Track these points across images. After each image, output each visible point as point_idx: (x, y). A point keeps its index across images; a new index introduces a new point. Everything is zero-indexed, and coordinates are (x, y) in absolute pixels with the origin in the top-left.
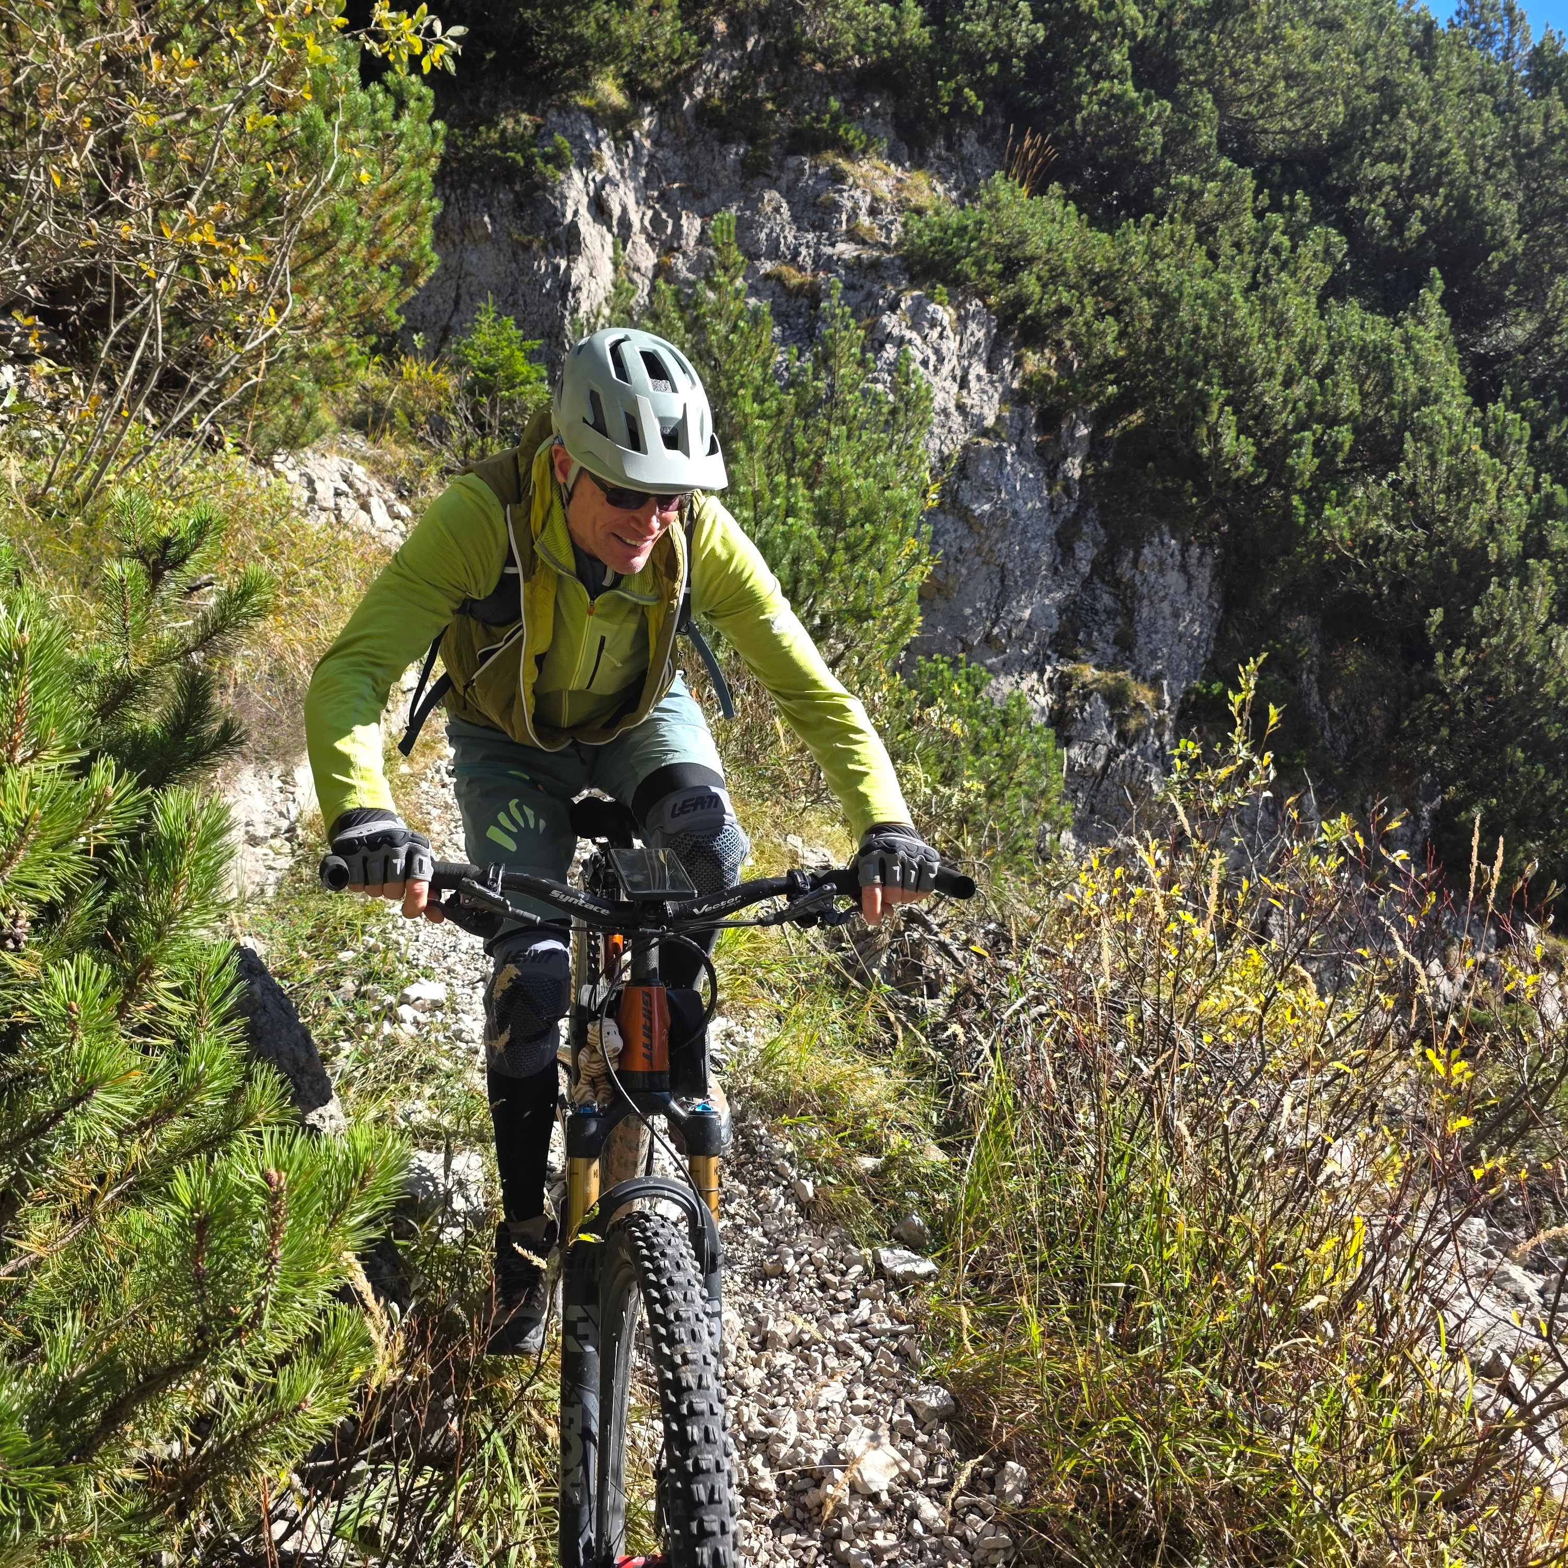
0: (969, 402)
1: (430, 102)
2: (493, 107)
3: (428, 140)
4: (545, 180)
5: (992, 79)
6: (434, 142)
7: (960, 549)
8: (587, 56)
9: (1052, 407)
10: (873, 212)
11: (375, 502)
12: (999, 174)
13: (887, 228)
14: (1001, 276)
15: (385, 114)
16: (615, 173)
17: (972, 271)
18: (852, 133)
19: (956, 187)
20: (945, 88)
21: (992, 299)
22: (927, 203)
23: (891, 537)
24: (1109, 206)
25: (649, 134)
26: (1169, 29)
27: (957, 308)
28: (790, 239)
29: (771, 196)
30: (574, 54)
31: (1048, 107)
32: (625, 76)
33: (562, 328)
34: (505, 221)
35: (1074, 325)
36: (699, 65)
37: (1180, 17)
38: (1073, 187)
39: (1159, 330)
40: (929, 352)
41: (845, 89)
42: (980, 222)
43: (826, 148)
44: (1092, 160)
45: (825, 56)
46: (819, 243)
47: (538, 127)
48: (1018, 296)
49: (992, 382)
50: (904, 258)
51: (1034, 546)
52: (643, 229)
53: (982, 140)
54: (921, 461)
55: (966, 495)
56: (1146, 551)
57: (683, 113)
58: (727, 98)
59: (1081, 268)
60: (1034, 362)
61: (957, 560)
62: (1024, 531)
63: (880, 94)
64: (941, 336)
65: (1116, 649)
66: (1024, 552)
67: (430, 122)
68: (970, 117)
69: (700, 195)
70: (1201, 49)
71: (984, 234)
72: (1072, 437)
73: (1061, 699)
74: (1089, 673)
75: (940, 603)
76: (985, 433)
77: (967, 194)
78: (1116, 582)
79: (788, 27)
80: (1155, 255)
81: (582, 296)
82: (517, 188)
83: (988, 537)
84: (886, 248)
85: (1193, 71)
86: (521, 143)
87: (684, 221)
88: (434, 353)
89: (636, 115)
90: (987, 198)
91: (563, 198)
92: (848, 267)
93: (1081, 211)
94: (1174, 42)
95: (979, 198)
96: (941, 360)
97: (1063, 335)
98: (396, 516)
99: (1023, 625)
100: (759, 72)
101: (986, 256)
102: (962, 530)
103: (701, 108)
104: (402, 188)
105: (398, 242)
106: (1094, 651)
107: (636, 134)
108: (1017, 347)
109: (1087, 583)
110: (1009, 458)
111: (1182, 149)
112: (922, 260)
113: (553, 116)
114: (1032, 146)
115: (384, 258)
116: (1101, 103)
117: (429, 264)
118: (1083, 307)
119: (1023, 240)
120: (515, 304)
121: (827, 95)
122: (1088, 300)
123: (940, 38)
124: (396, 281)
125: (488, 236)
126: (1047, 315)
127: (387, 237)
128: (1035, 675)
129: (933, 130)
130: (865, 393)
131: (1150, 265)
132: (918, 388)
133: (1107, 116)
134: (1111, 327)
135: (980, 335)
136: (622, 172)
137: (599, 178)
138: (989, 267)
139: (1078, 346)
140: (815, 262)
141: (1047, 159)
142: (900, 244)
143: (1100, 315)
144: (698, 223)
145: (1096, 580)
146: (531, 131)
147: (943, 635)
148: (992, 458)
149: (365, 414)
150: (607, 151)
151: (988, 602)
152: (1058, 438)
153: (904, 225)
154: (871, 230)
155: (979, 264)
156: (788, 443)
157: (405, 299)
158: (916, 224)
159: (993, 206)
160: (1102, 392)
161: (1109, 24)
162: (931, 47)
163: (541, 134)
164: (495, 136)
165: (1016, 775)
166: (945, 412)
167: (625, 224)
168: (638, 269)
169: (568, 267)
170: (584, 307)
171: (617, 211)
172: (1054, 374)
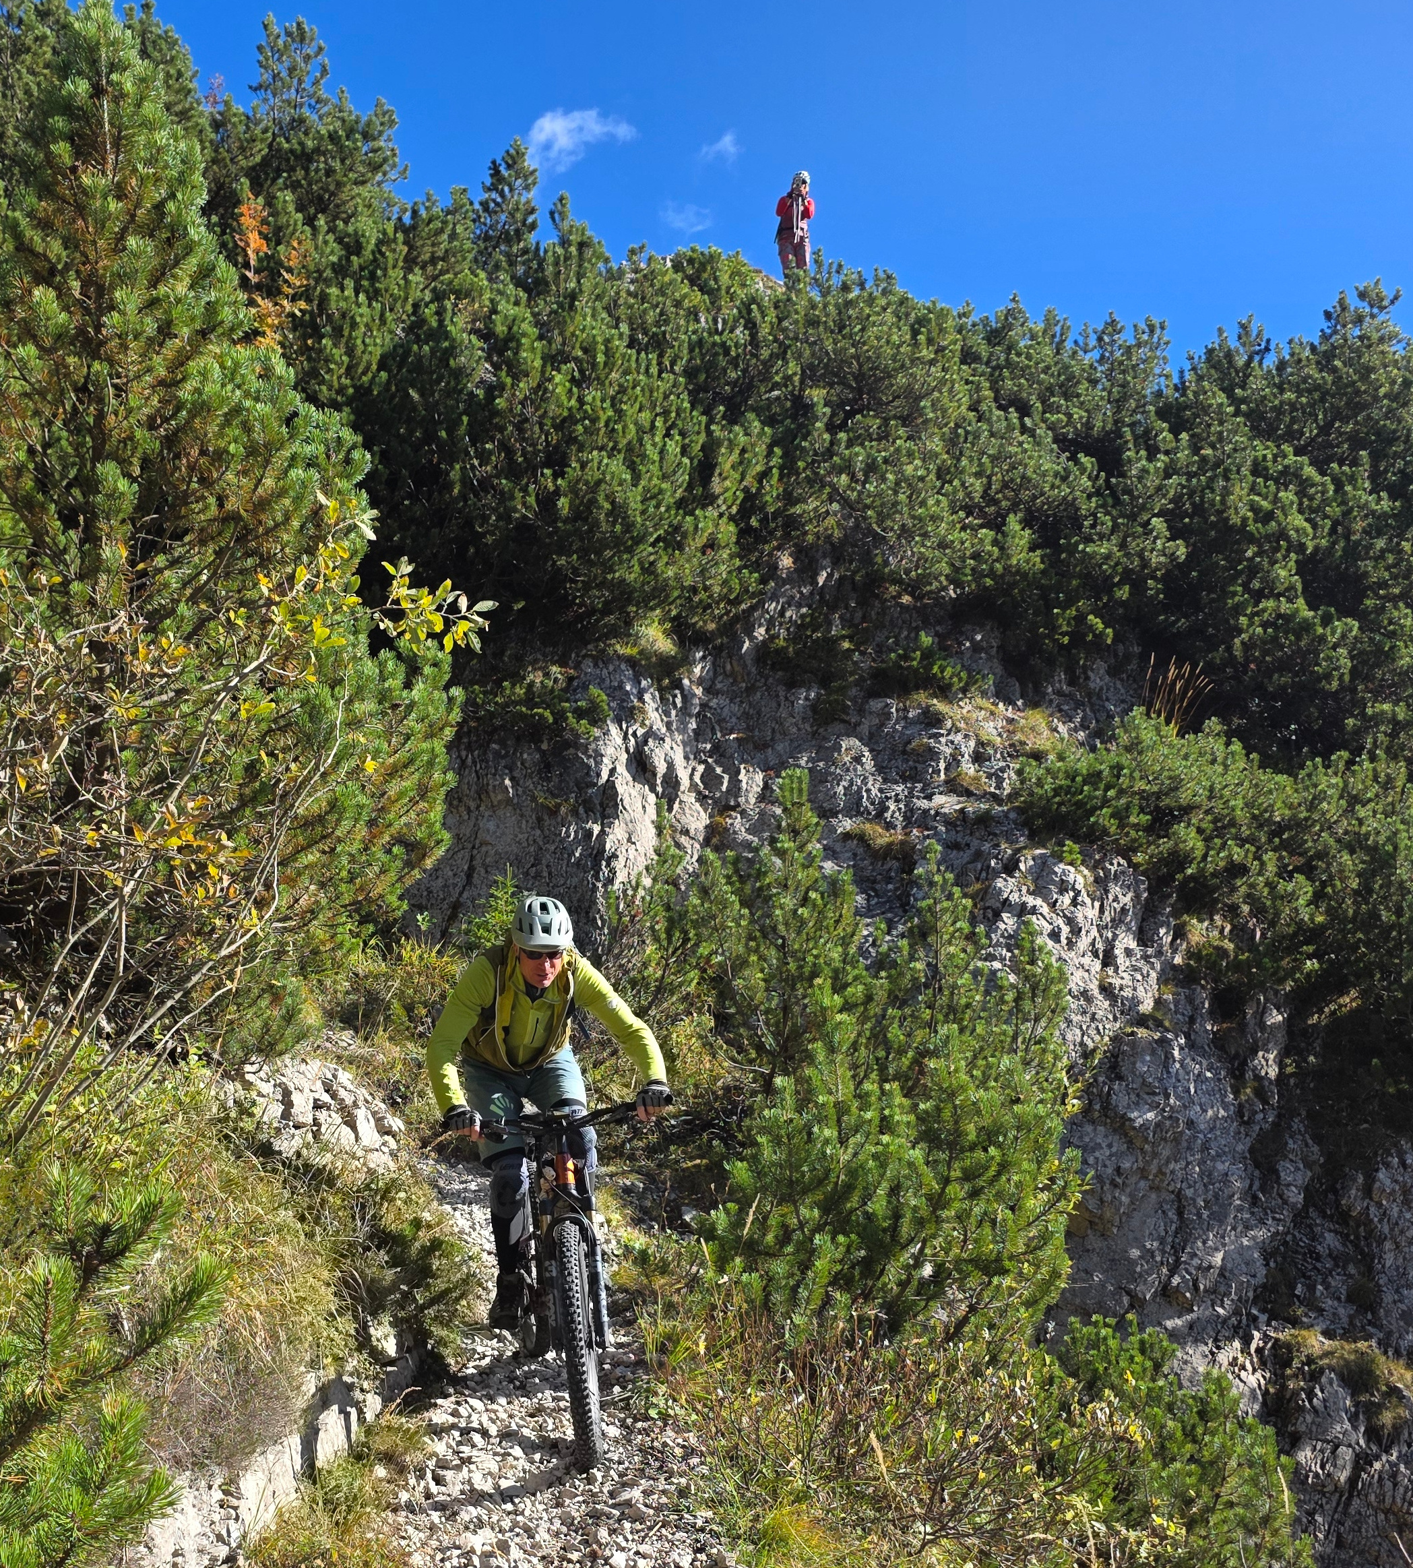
0: (1116, 982)
1: (446, 667)
2: (519, 659)
3: (442, 709)
4: (577, 736)
5: (1123, 603)
6: (449, 710)
7: (1118, 1170)
8: (629, 601)
9: (1230, 988)
10: (979, 758)
11: (361, 1114)
12: (1138, 711)
13: (998, 777)
14: (1149, 829)
15: (395, 683)
16: (659, 726)
17: (1112, 826)
18: (949, 671)
19: (1084, 726)
20: (1064, 618)
21: (1139, 858)
22: (1047, 745)
23: (1025, 1165)
24: (1286, 742)
25: (700, 681)
26: (1347, 537)
27: (1093, 869)
28: (874, 792)
29: (851, 745)
30: (613, 600)
31: (1197, 631)
32: (673, 620)
33: (593, 902)
34: (529, 783)
35: (1252, 886)
36: (761, 603)
37: (1359, 525)
38: (1236, 721)
39: (1370, 891)
40: (1060, 922)
41: (939, 623)
42: (1119, 767)
43: (917, 688)
44: (1259, 690)
45: (913, 588)
46: (911, 795)
47: (570, 679)
48: (1174, 853)
49: (1146, 958)
50: (1020, 810)
51: (1221, 1167)
52: (693, 787)
53: (1113, 672)
54: (1057, 1058)
55: (1121, 1100)
56: (1382, 1175)
57: (741, 657)
58: (793, 639)
59: (1254, 817)
60: (1199, 931)
61: (1114, 1185)
62: (1205, 1148)
63: (982, 626)
64: (1074, 903)
65: (1351, 1310)
66: (1207, 1174)
67: (447, 688)
68: (1098, 645)
69: (761, 746)
70: (1391, 559)
71: (1124, 782)
72: (1262, 1025)
73: (1278, 1378)
74: (1315, 1342)
75: (1094, 1242)
76: (1142, 1021)
77: (1098, 734)
78: (1343, 1217)
79: (867, 558)
80: (1354, 800)
81: (619, 865)
82: (544, 746)
83: (1155, 1155)
84: (996, 798)
85: (1383, 584)
86: (549, 698)
87: (742, 776)
88: (442, 935)
89: (685, 661)
90: (1124, 739)
91: (599, 756)
92: (949, 822)
93: (1248, 750)
94: (1354, 552)
95: (1114, 737)
96: (1076, 931)
97: (1238, 897)
98: (388, 1132)
99: (1214, 1273)
100: (833, 608)
101: (1128, 807)
102: (1119, 1145)
103: (763, 652)
104: (411, 761)
105: (404, 820)
106: (1321, 1311)
107: (686, 682)
108: (1176, 914)
109: (1300, 1217)
110: (1176, 1053)
111: (1379, 673)
112: (1045, 811)
113: (588, 667)
114: (1179, 677)
115: (387, 838)
116: (1265, 625)
117: (438, 842)
118: (1263, 864)
119: (1176, 784)
120: (538, 876)
121: (917, 630)
122: (1269, 856)
123: (1053, 562)
124: (399, 863)
125: (509, 801)
126: (1214, 875)
127: (391, 816)
128: (1237, 1344)
129: (1051, 662)
130: (976, 973)
131: (1350, 811)
132: (1047, 968)
133: (1275, 639)
134: (1303, 888)
135: (1127, 899)
136: (668, 725)
137: (640, 732)
138: (1133, 819)
139: (1258, 910)
140: (907, 818)
141: (1199, 692)
142: (1015, 794)
143: (1285, 873)
144: (759, 777)
145: (1312, 1213)
146: (562, 684)
147: (1102, 1285)
148: (1153, 1053)
149: (355, 1005)
150: (651, 703)
151: (1162, 1241)
152: (1242, 1027)
153: (1019, 772)
154: (977, 779)
155: (1121, 816)
156: (879, 1037)
157: (408, 882)
158: (1034, 771)
159: (1134, 747)
160: (1298, 968)
161: (1268, 537)
162: (1043, 572)
163: (573, 687)
164: (520, 691)
165: (1224, 1491)
166: (1085, 995)
167: (671, 781)
168: (686, 832)
169: (603, 833)
170: (621, 877)
171: (661, 768)
172: (1230, 946)
